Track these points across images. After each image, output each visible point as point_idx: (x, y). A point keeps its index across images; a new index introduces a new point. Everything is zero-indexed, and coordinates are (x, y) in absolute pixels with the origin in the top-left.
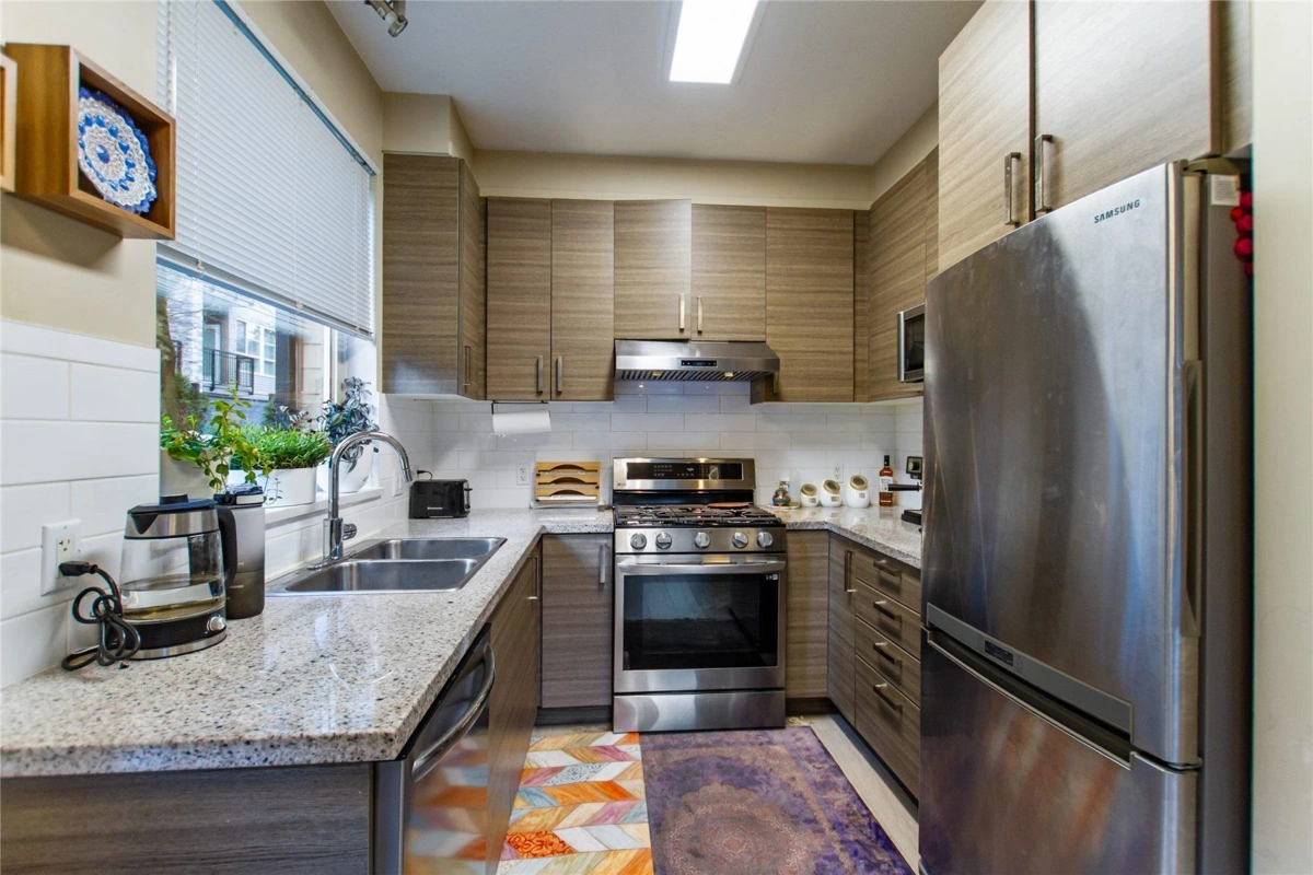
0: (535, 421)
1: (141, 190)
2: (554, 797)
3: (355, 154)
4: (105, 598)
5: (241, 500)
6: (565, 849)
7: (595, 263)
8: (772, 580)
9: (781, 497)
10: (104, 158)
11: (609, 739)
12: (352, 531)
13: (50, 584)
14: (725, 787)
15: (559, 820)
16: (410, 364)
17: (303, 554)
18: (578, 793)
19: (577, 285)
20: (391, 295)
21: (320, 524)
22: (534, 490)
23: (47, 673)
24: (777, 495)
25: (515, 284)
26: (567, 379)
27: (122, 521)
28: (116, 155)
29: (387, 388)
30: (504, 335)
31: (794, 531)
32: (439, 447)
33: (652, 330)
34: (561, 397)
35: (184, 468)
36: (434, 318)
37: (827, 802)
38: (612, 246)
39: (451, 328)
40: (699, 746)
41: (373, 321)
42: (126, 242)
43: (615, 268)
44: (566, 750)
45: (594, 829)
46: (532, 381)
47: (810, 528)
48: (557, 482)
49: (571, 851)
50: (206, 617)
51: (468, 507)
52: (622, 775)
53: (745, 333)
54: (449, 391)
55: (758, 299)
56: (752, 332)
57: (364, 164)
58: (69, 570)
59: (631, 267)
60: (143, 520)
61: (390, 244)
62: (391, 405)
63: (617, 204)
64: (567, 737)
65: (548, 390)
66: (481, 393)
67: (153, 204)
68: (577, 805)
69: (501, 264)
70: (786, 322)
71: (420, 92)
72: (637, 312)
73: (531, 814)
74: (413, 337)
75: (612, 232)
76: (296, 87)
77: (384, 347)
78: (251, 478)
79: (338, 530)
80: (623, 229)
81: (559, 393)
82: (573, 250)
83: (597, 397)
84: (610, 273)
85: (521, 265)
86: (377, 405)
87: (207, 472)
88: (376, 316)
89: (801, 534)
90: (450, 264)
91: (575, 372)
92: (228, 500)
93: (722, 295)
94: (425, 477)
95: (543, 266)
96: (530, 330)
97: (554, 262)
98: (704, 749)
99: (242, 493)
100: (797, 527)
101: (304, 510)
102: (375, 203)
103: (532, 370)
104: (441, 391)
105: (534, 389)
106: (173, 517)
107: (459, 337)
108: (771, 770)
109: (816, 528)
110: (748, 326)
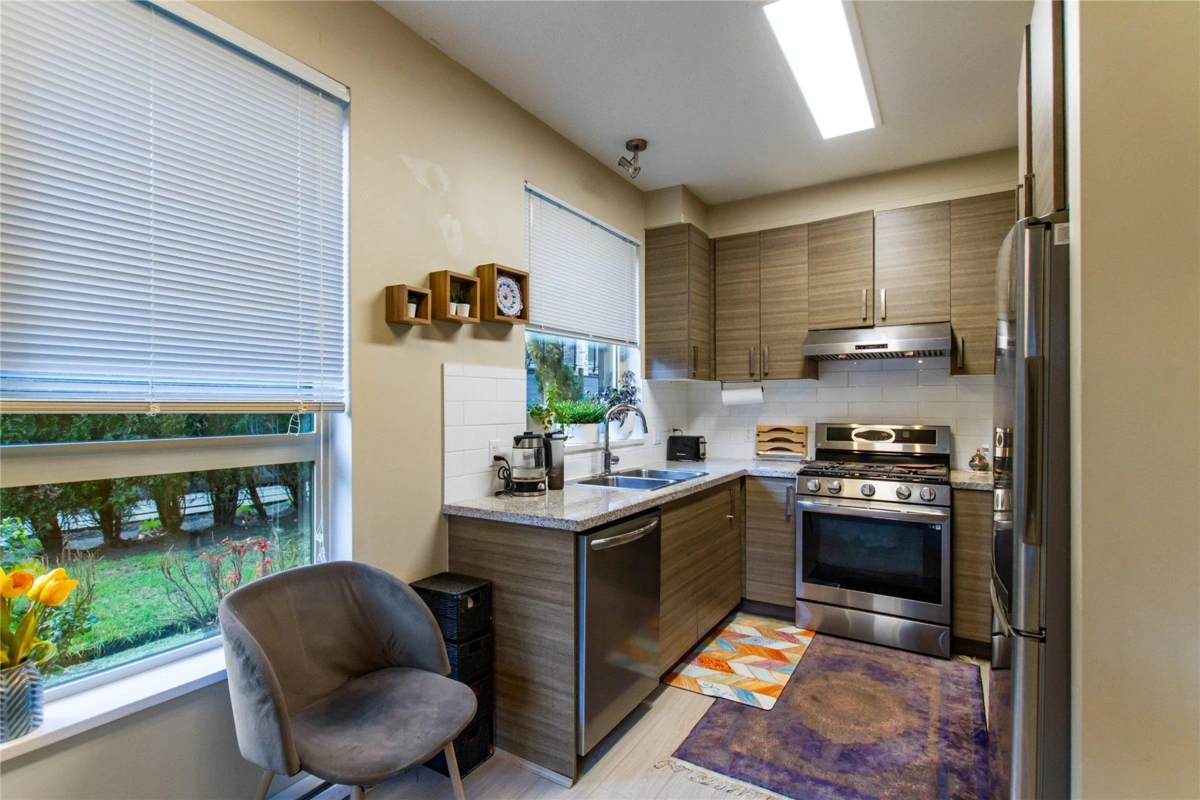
0: (750, 395)
1: (517, 308)
2: (737, 648)
3: (624, 239)
4: (506, 470)
5: (554, 436)
6: (730, 670)
7: (793, 273)
8: (935, 529)
9: (977, 462)
10: (506, 298)
11: (790, 629)
12: (616, 460)
13: (491, 464)
14: (864, 677)
15: (733, 658)
16: (660, 360)
17: (593, 470)
18: (753, 650)
19: (780, 292)
20: (651, 316)
21: (600, 455)
22: (757, 445)
23: (491, 495)
24: (973, 460)
25: (734, 297)
26: (773, 364)
27: (512, 442)
28: (510, 295)
29: (648, 376)
30: (727, 334)
31: (961, 489)
32: (692, 413)
33: (839, 321)
34: (768, 377)
35: (536, 421)
36: (673, 330)
37: (948, 708)
38: (805, 259)
39: (683, 335)
40: (861, 651)
41: (639, 336)
42: (514, 326)
43: (809, 275)
44: (758, 629)
45: (752, 668)
46: (746, 366)
47: (979, 488)
48: (773, 440)
49: (733, 672)
50: (538, 483)
51: (704, 454)
52: (788, 650)
53: (930, 316)
54: (683, 377)
55: (941, 284)
56: (937, 314)
57: (631, 242)
58: (497, 458)
59: (822, 273)
60: (518, 440)
61: (649, 285)
62: (652, 387)
63: (809, 225)
64: (762, 622)
65: (759, 372)
66: (712, 376)
67: (522, 311)
68: (749, 654)
69: (725, 284)
70: (973, 301)
71: (665, 187)
72: (827, 308)
73: (717, 651)
74: (662, 343)
75: (806, 248)
76: (587, 220)
77: (646, 350)
78: (562, 427)
79: (609, 460)
80: (814, 244)
81: (766, 374)
82: (775, 267)
83: (795, 376)
84: (804, 280)
85: (738, 283)
86: (641, 387)
87: (544, 423)
88: (641, 331)
89: (970, 493)
90: (682, 293)
91: (779, 358)
92: (549, 436)
93: (906, 285)
94: (678, 434)
95: (754, 281)
96: (745, 329)
97: (762, 277)
98: (863, 654)
99: (555, 433)
100: (964, 487)
101: (593, 446)
102: (640, 263)
103: (747, 358)
104: (678, 377)
105: (748, 372)
106: (527, 440)
107: (689, 340)
108: (913, 679)
109: (985, 489)
110: (933, 309)
